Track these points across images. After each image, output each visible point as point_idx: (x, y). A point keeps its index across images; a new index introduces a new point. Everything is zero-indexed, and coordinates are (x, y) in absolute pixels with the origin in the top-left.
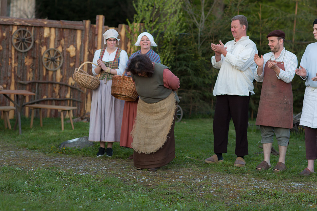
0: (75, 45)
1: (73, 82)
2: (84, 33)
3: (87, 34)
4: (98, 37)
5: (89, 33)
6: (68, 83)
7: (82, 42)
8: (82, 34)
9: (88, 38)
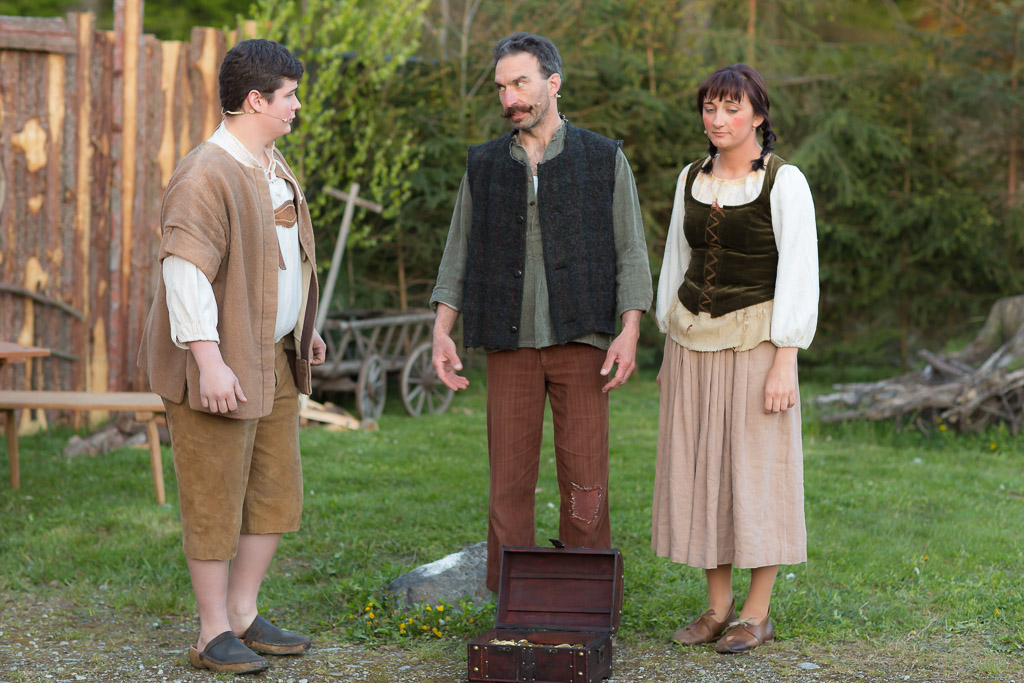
0: (43, 119)
1: (43, 278)
2: (73, 69)
3: (86, 73)
4: (124, 84)
5: (91, 66)
6: (23, 283)
7: (66, 107)
8: (67, 73)
9: (87, 88)
